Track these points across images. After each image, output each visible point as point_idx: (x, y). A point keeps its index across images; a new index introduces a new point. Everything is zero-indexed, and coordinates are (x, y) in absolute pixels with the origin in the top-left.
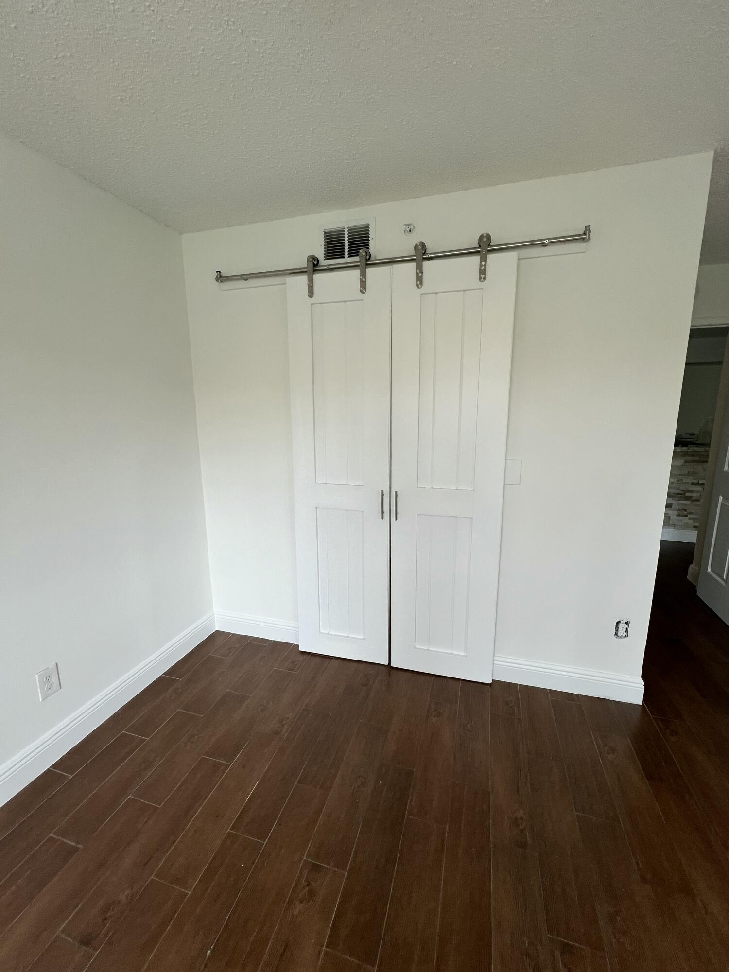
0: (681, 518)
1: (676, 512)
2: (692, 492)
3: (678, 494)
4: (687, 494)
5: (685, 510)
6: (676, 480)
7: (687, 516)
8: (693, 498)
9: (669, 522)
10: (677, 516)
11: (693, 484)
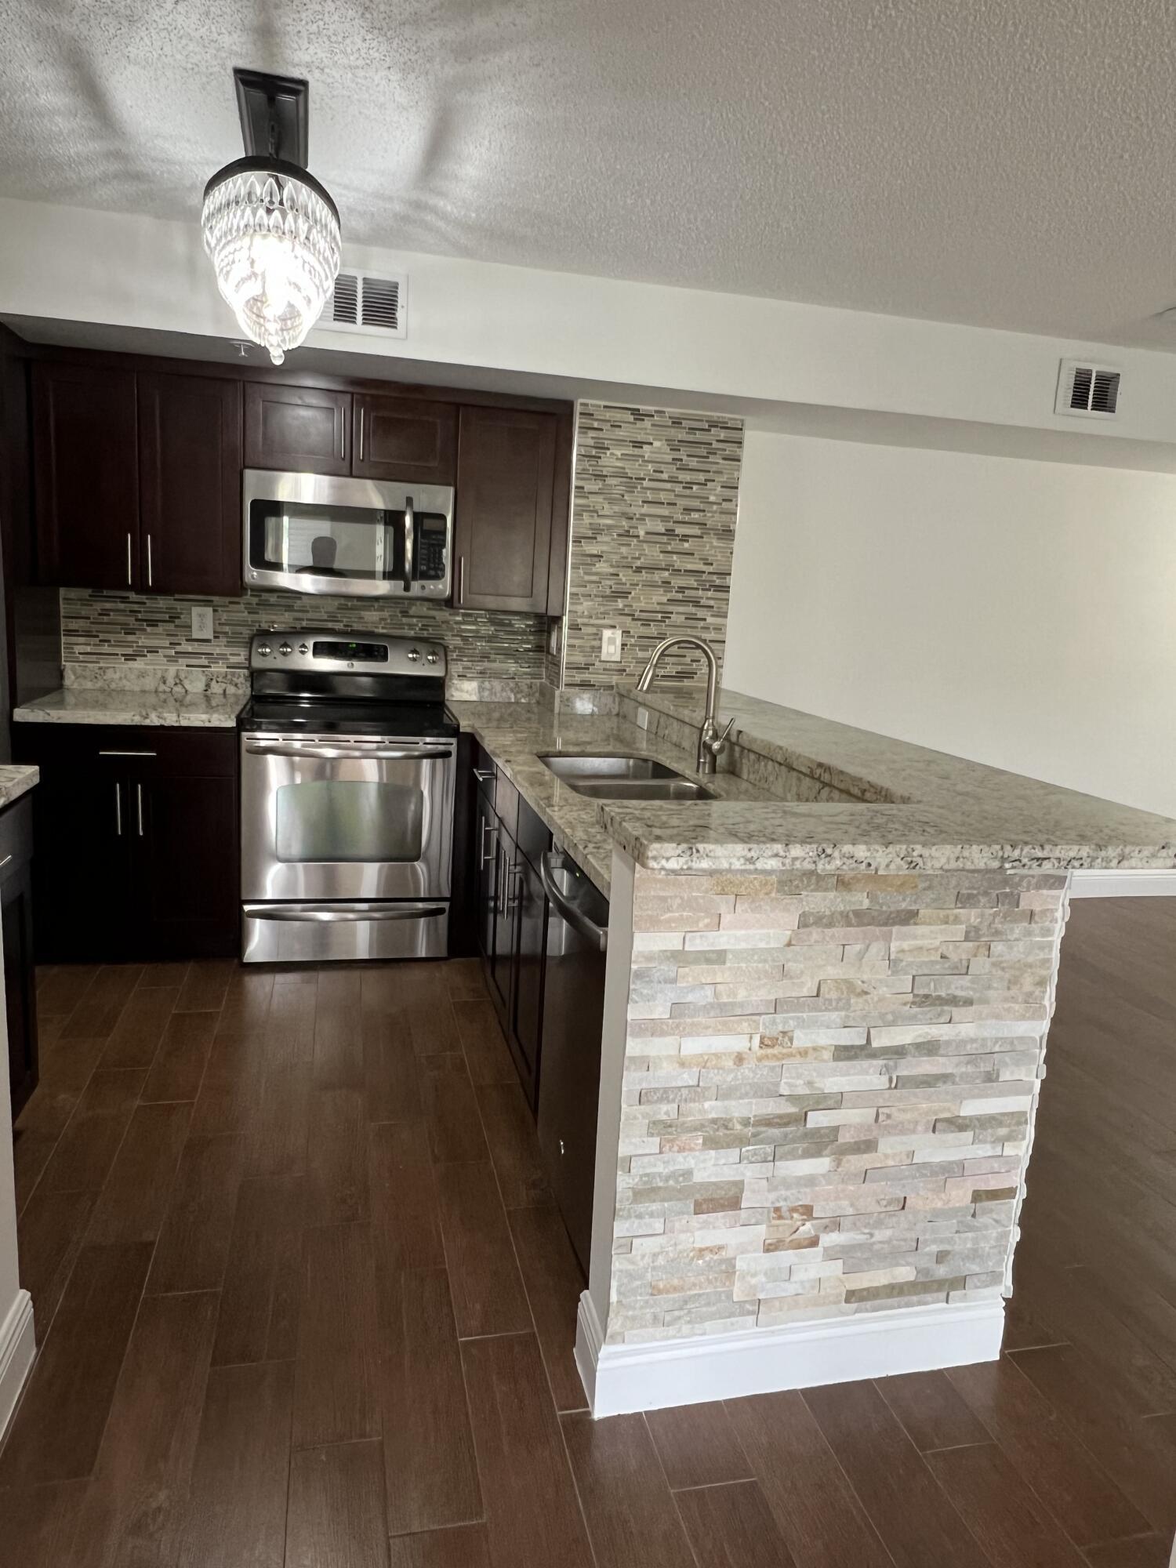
0: (787, 1257)
1: (761, 1232)
2: (837, 1101)
3: (768, 1122)
4: (817, 1120)
5: (807, 1211)
6: (756, 1040)
7: (814, 1242)
8: (845, 1138)
9: (730, 1295)
10: (769, 1248)
11: (845, 1053)
